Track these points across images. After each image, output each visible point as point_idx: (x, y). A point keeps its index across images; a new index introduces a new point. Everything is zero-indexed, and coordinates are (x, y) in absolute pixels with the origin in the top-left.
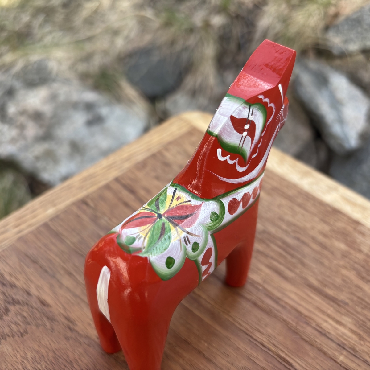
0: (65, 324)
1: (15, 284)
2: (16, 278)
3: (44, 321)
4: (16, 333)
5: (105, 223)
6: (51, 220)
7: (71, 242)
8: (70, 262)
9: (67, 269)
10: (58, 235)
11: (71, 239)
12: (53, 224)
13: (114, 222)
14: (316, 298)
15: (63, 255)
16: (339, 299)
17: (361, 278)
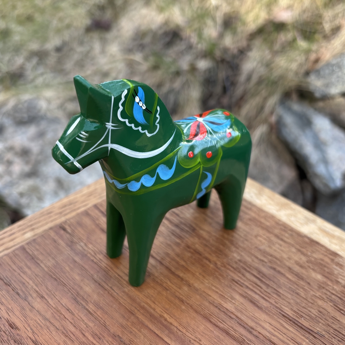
5: (81, 248)
6: (27, 244)
7: (46, 266)
8: (43, 285)
9: (40, 292)
10: (33, 258)
11: (46, 263)
12: (30, 248)
13: (89, 248)
14: (291, 329)
15: (36, 279)
16: (316, 331)
17: (338, 309)
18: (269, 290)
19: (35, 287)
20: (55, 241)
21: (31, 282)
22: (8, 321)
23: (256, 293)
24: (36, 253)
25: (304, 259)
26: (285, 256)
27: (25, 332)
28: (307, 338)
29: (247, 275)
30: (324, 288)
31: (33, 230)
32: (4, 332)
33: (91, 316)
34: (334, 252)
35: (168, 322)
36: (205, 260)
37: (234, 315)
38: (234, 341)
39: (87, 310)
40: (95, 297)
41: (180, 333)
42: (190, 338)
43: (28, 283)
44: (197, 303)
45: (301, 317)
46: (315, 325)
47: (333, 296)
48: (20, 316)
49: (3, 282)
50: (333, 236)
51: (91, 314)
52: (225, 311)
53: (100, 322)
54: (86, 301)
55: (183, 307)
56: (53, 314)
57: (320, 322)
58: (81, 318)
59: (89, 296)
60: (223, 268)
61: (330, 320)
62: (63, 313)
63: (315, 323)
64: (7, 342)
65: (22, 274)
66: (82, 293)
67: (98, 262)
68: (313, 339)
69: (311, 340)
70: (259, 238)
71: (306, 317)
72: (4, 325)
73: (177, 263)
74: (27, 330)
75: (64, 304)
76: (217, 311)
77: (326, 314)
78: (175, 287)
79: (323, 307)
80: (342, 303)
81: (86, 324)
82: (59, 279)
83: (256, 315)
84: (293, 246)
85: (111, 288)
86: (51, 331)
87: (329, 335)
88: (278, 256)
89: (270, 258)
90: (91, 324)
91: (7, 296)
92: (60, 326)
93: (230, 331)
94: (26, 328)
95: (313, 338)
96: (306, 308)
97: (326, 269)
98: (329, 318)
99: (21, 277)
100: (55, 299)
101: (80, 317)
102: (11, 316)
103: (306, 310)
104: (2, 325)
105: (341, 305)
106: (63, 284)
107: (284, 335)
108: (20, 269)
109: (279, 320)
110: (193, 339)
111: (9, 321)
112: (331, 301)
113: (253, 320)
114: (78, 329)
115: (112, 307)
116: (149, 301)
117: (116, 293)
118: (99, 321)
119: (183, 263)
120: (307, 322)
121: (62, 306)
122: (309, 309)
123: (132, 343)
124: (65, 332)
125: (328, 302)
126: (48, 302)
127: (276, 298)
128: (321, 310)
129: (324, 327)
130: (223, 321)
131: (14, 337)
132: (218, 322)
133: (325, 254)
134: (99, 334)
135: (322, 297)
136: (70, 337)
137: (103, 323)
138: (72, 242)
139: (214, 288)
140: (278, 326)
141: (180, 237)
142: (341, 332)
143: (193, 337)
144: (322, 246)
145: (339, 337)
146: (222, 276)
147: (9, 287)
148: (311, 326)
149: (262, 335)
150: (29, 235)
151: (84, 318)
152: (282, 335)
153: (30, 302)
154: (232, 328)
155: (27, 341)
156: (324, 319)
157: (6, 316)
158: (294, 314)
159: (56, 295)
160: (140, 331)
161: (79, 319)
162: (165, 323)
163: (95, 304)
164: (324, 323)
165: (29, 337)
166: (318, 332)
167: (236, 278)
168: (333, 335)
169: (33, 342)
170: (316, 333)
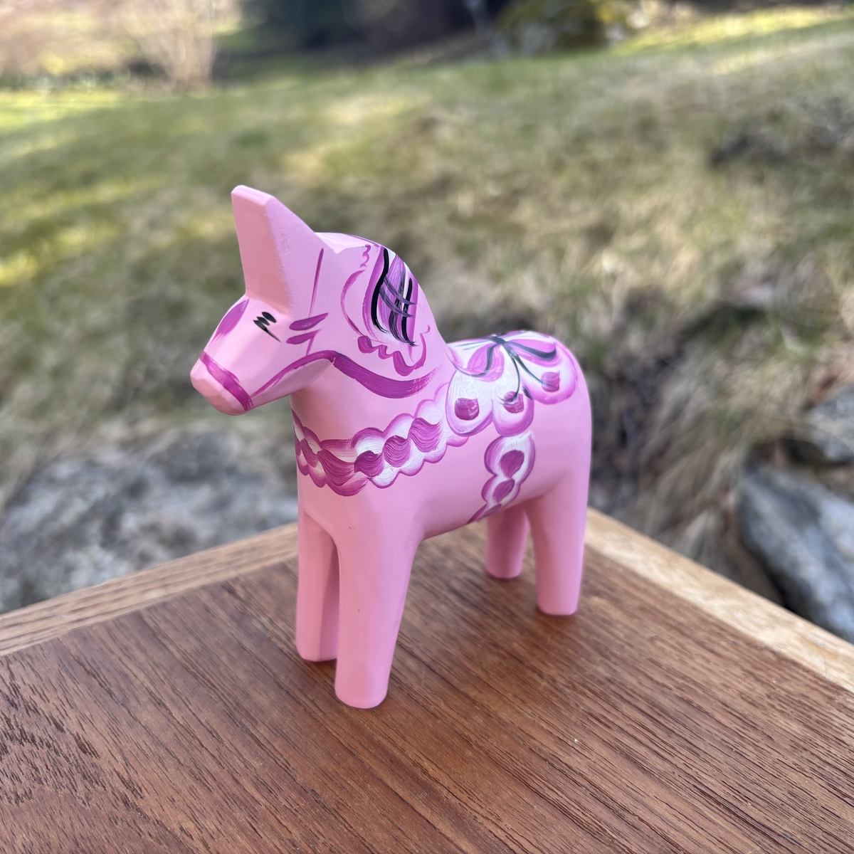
0: (116, 793)
1: (35, 708)
2: (42, 698)
3: (73, 782)
4: (6, 794)
5: (259, 627)
6: (149, 609)
7: (179, 650)
8: (166, 682)
9: (157, 694)
10: (154, 635)
11: (180, 645)
12: (152, 616)
13: (277, 628)
14: (719, 821)
15: (153, 669)
16: (779, 831)
18: (671, 741)
19: (148, 684)
20: (207, 610)
21: (141, 676)
22: (77, 739)
24: (162, 626)
25: (760, 690)
26: (715, 680)
27: (109, 761)
28: (758, 843)
29: (625, 708)
30: (805, 750)
31: (165, 586)
32: (66, 758)
33: (259, 748)
34: (838, 684)
35: (430, 777)
36: (529, 673)
37: (586, 779)
38: (580, 829)
39: (252, 735)
40: (275, 715)
41: (454, 800)
42: (477, 812)
43: (135, 676)
44: (501, 748)
45: (746, 801)
46: (779, 820)
47: (827, 768)
48: (106, 733)
49: (83, 670)
50: (835, 656)
51: (259, 745)
52: (565, 769)
53: (276, 762)
54: (254, 719)
55: (469, 753)
56: (176, 736)
57: (792, 815)
59: (263, 712)
60: (568, 691)
61: (816, 813)
62: (199, 737)
63: (779, 817)
64: (67, 776)
65: (125, 659)
66: (246, 705)
67: (291, 653)
69: (767, 847)
70: (659, 643)
71: (759, 801)
72: (67, 745)
73: (467, 671)
74: (115, 758)
75: (203, 721)
76: (547, 767)
77: (809, 801)
78: (455, 715)
79: (802, 785)
80: (848, 782)
81: (244, 761)
82: (203, 676)
83: (637, 784)
84: (736, 664)
85: (313, 702)
86: (166, 765)
87: (812, 843)
88: (699, 679)
89: (681, 681)
90: (256, 764)
91: (85, 694)
92: (187, 759)
93: (573, 809)
94: (113, 756)
95: (773, 846)
96: (757, 784)
97: (813, 714)
98: (816, 809)
99: (123, 663)
100: (187, 710)
101: (235, 748)
102: (86, 731)
103: (759, 788)
104: (64, 745)
105: (846, 786)
106: (210, 685)
107: (700, 831)
108: (124, 650)
109: (690, 800)
110: (483, 816)
111: (80, 738)
112: (822, 776)
113: (628, 794)
114: (226, 768)
115: (308, 736)
116: (392, 734)
117: (321, 711)
118: (274, 759)
119: (480, 673)
120: (761, 811)
121: (199, 723)
122: (766, 786)
123: (342, 807)
124: (197, 772)
125: (815, 778)
126: (170, 713)
127: (687, 758)
128: (796, 791)
129: (800, 826)
130: (558, 788)
131: (84, 768)
132: (546, 788)
133: (815, 686)
134: (270, 784)
135: (801, 768)
136: (205, 782)
137: (284, 764)
138: (243, 614)
139: (544, 725)
140: (689, 811)
141: (479, 627)
142: (843, 839)
143: (481, 811)
144: (808, 671)
145: (836, 849)
146: (567, 705)
147: (93, 679)
148: (769, 820)
149: (648, 825)
150: (155, 595)
151: (243, 751)
152: (697, 831)
153: (133, 709)
154: (579, 804)
155: (110, 778)
156: (801, 811)
157: (76, 729)
158: (728, 794)
159: (190, 704)
160: (364, 788)
161: (230, 751)
162: (424, 778)
163: (271, 728)
164: (801, 818)
165: (116, 772)
166: (785, 835)
167: (598, 710)
168: (822, 842)
169: (123, 781)
170: (779, 835)
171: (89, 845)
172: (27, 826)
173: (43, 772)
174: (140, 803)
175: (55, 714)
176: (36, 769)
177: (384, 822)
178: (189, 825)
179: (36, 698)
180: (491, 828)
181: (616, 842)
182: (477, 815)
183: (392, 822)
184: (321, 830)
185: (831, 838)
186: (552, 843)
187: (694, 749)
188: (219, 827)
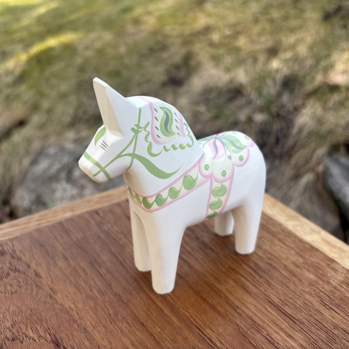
0: (48, 293)
1: (21, 259)
2: (24, 255)
3: (32, 288)
4: (8, 292)
5: (107, 228)
6: (66, 220)
7: (75, 237)
8: (69, 250)
9: (65, 255)
10: (67, 231)
11: (76, 235)
12: (67, 224)
13: (114, 229)
14: (274, 313)
15: (65, 245)
16: (297, 318)
17: (324, 304)
18: (261, 281)
19: (62, 251)
20: (88, 221)
21: (60, 248)
22: (35, 271)
23: (248, 281)
24: (70, 227)
25: (301, 260)
26: (283, 256)
27: (46, 281)
28: (287, 322)
29: (244, 266)
30: (314, 285)
31: (73, 211)
32: (30, 278)
34: (332, 259)
36: (209, 250)
37: (224, 294)
38: (219, 314)
39: (99, 272)
40: (109, 264)
41: (172, 301)
44: (193, 280)
45: (286, 305)
46: (297, 313)
47: (321, 293)
48: (46, 269)
49: (39, 244)
50: (334, 247)
51: (101, 276)
52: (217, 290)
54: (100, 266)
56: (71, 271)
57: (303, 312)
58: (93, 277)
59: (104, 263)
60: (223, 258)
61: (313, 311)
62: (79, 272)
63: (298, 312)
64: (30, 285)
65: (55, 241)
66: (98, 260)
67: (118, 239)
68: (292, 324)
69: (290, 324)
70: (263, 239)
71: (291, 306)
75: (82, 266)
76: (210, 289)
77: (311, 306)
79: (310, 300)
80: (329, 300)
81: (95, 282)
82: (83, 248)
83: (244, 297)
84: (293, 249)
85: (123, 259)
86: (66, 283)
87: (309, 323)
88: (277, 255)
89: (269, 255)
90: (99, 283)
91: (39, 254)
92: (74, 281)
93: (217, 306)
94: (47, 278)
96: (292, 299)
97: (320, 271)
98: (313, 310)
100: (76, 261)
102: (39, 269)
103: (292, 301)
104: (30, 273)
105: (328, 301)
106: (85, 252)
109: (264, 304)
112: (319, 297)
113: (240, 301)
114: (88, 285)
115: (120, 273)
117: (126, 263)
118: (106, 282)
119: (189, 249)
120: (291, 310)
121: (80, 267)
122: (295, 300)
123: (129, 301)
124: (77, 286)
125: (316, 297)
126: (70, 262)
127: (266, 287)
128: (307, 302)
129: (306, 316)
131: (37, 283)
132: (208, 297)
133: (323, 259)
134: (103, 291)
135: (310, 293)
136: (80, 290)
137: (110, 284)
138: (102, 223)
139: (211, 272)
140: (262, 309)
142: (322, 322)
144: (322, 253)
145: (318, 326)
146: (221, 263)
147: (43, 248)
148: (293, 314)
149: (245, 313)
150: (68, 215)
151: (95, 278)
152: (264, 317)
153: (56, 261)
155: (45, 287)
156: (307, 310)
157: (35, 267)
158: (279, 302)
159: (77, 258)
160: (138, 294)
161: (90, 278)
163: (106, 269)
164: (307, 313)
165: (48, 284)
166: (299, 319)
167: (233, 266)
168: (313, 324)
169: (50, 288)
170: (296, 320)
171: (36, 312)
172: (14, 304)
173: (22, 284)
174: (56, 297)
175: (28, 261)
176: (19, 282)
177: (144, 308)
178: (72, 306)
179: (22, 255)
180: (184, 312)
181: (231, 319)
182: (180, 307)
183: (147, 308)
184: (120, 310)
185: (317, 322)
186: (207, 319)
187: (269, 284)
188: (83, 307)
